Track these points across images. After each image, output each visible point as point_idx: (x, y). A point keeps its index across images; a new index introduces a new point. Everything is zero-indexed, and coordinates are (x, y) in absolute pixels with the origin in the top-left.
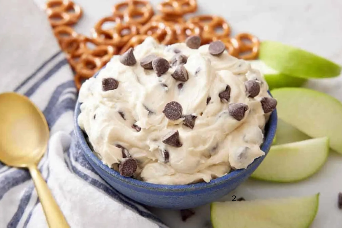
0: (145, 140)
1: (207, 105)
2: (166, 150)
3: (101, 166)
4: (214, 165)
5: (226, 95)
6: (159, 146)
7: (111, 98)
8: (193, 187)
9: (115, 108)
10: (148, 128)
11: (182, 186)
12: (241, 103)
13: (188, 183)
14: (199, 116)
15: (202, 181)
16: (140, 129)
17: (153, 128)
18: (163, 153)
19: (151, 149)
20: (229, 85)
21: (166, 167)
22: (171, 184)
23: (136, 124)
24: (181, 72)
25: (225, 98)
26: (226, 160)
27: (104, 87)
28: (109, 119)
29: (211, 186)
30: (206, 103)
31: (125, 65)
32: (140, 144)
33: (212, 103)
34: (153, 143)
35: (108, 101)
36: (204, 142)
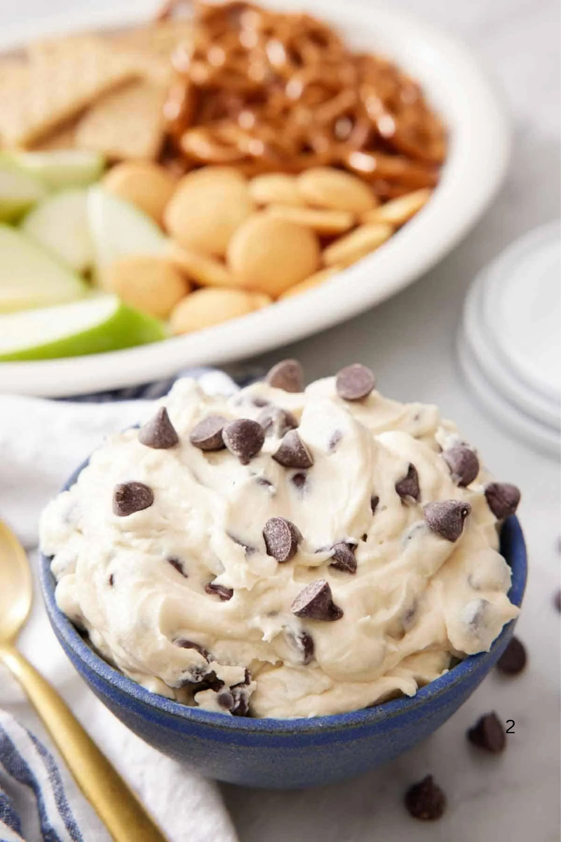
0: (248, 616)
1: (373, 515)
2: (304, 633)
3: (147, 699)
4: (415, 654)
5: (411, 486)
6: (283, 627)
7: (143, 531)
8: (380, 712)
9: (159, 551)
10: (252, 586)
11: (354, 713)
12: (452, 501)
13: (366, 704)
14: (361, 543)
15: (397, 695)
16: (230, 592)
17: (262, 585)
18: (299, 641)
19: (267, 636)
20: (413, 463)
21: (307, 674)
22: (327, 714)
23: (216, 582)
24: (298, 448)
25: (410, 495)
26: (441, 638)
27: (120, 505)
28: (150, 579)
29: (420, 703)
30: (371, 510)
31: (156, 448)
32: (238, 629)
33: (384, 508)
34: (270, 620)
35: (138, 537)
36: (387, 600)
